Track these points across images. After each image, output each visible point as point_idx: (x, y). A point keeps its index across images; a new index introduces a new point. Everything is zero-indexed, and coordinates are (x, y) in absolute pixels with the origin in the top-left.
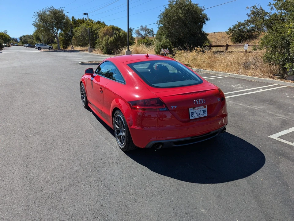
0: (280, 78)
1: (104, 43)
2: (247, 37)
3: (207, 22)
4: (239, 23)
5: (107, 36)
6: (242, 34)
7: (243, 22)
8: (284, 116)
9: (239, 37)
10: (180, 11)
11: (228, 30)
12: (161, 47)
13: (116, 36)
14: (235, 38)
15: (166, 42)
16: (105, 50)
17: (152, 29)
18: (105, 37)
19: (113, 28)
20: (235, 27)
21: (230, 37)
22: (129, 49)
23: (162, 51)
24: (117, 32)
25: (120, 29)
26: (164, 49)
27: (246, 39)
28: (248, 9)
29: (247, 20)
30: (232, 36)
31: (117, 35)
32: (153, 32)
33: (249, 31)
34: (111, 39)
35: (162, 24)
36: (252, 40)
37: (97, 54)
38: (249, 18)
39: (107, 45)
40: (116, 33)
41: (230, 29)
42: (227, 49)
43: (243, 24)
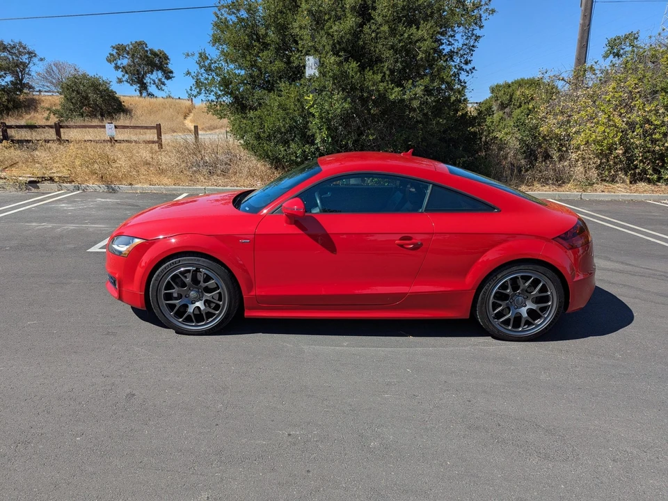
2: (10, 106)
27: (8, 109)
33: (6, 90)
36: (26, 112)
42: (59, 135)
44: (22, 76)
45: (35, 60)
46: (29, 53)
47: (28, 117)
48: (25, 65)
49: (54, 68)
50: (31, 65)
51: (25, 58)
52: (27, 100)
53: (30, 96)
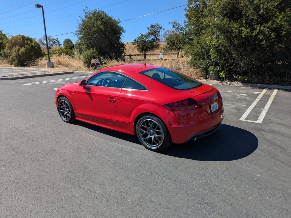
0: (204, 79)
1: (14, 54)
2: (151, 47)
3: (123, 34)
4: (142, 35)
5: (17, 47)
6: (146, 45)
7: (145, 34)
8: (233, 105)
9: (144, 47)
10: (99, 22)
11: (134, 41)
12: (89, 57)
13: (29, 47)
14: (141, 48)
15: (93, 52)
16: (16, 62)
17: (57, 39)
18: (14, 48)
19: (22, 37)
20: (139, 39)
21: (136, 47)
22: (49, 60)
23: (93, 61)
24: (29, 42)
25: (31, 39)
26: (94, 59)
27: (150, 48)
28: (170, 24)
29: (148, 33)
30: (138, 46)
31: (29, 45)
32: (59, 42)
33: (150, 42)
34: (23, 50)
35: (81, 34)
36: (155, 49)
37: (5, 67)
38: (149, 31)
39: (18, 56)
40: (27, 43)
41: (135, 40)
42: (145, 57)
43: (145, 36)
44: (157, 36)
45: (162, 30)
46: (160, 27)
47: (155, 51)
48: (158, 32)
49: (167, 32)
50: (160, 31)
51: (159, 30)
52: (157, 45)
53: (158, 43)
